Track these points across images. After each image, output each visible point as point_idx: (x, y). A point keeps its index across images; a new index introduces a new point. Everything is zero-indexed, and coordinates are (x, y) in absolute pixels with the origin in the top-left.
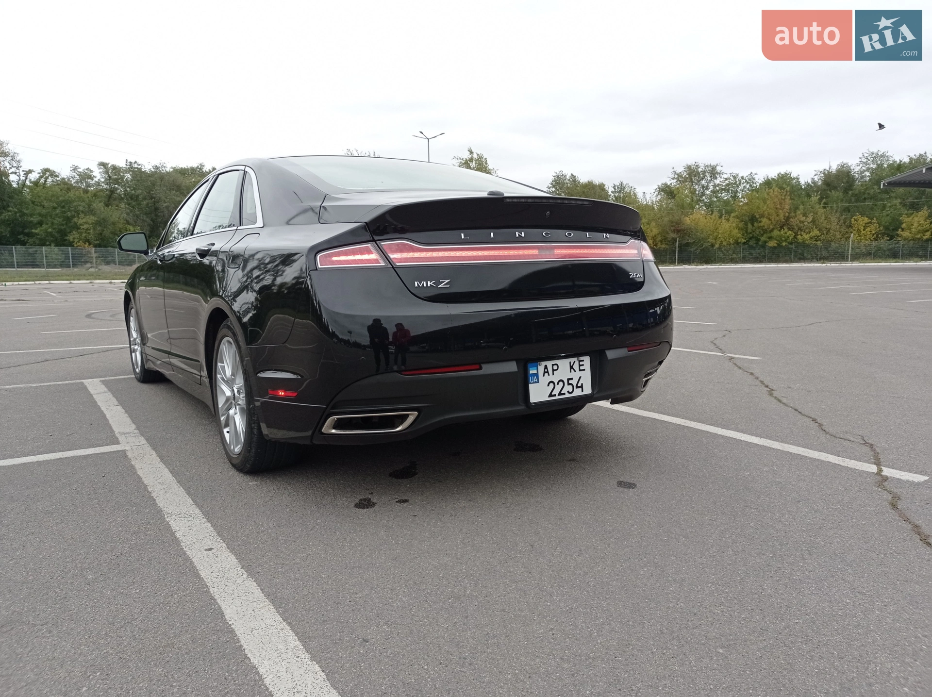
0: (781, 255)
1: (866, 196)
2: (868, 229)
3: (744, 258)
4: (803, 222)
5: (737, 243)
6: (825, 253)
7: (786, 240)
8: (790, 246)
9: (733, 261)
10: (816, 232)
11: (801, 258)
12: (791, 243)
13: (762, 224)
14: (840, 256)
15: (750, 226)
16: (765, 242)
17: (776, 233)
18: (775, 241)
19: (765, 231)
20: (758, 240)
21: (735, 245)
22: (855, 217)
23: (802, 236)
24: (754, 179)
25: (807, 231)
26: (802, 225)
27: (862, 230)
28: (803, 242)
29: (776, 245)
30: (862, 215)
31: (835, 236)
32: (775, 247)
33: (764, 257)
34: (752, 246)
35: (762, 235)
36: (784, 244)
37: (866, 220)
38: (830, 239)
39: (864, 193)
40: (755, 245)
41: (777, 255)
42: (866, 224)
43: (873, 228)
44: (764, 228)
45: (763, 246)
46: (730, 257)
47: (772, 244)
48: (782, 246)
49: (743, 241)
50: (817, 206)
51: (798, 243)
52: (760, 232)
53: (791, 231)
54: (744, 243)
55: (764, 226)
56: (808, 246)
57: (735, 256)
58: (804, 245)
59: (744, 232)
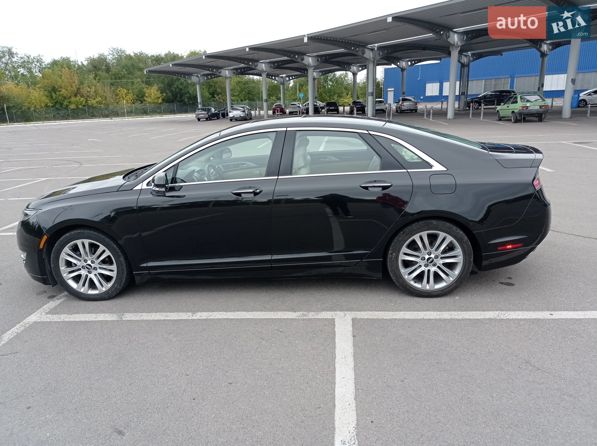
0: (80, 115)
1: (120, 75)
2: (128, 97)
3: (54, 116)
4: (89, 92)
5: (46, 106)
6: (107, 113)
7: (81, 104)
8: (84, 108)
9: (47, 119)
10: (99, 99)
11: (93, 116)
12: (84, 106)
13: (62, 93)
14: (116, 114)
15: (54, 94)
16: (67, 106)
17: (73, 99)
18: (74, 105)
19: (65, 98)
20: (62, 104)
21: (46, 107)
22: (119, 89)
23: (90, 101)
24: (42, 59)
25: (93, 98)
26: (89, 94)
27: (125, 97)
28: (92, 105)
29: (75, 107)
30: (123, 87)
31: (110, 101)
32: (74, 109)
33: (68, 115)
34: (58, 108)
35: (64, 101)
36: (80, 107)
37: (126, 91)
38: (108, 103)
39: (118, 74)
40: (60, 108)
41: (77, 114)
42: (126, 93)
43: (130, 96)
44: (63, 96)
45: (67, 107)
46: (44, 116)
47: (72, 106)
48: (79, 108)
49: (51, 105)
50: (94, 81)
51: (89, 106)
52: (61, 98)
53: (83, 97)
54: (52, 106)
55: (63, 94)
56: (96, 107)
57: (47, 115)
58: (92, 107)
59: (50, 98)
